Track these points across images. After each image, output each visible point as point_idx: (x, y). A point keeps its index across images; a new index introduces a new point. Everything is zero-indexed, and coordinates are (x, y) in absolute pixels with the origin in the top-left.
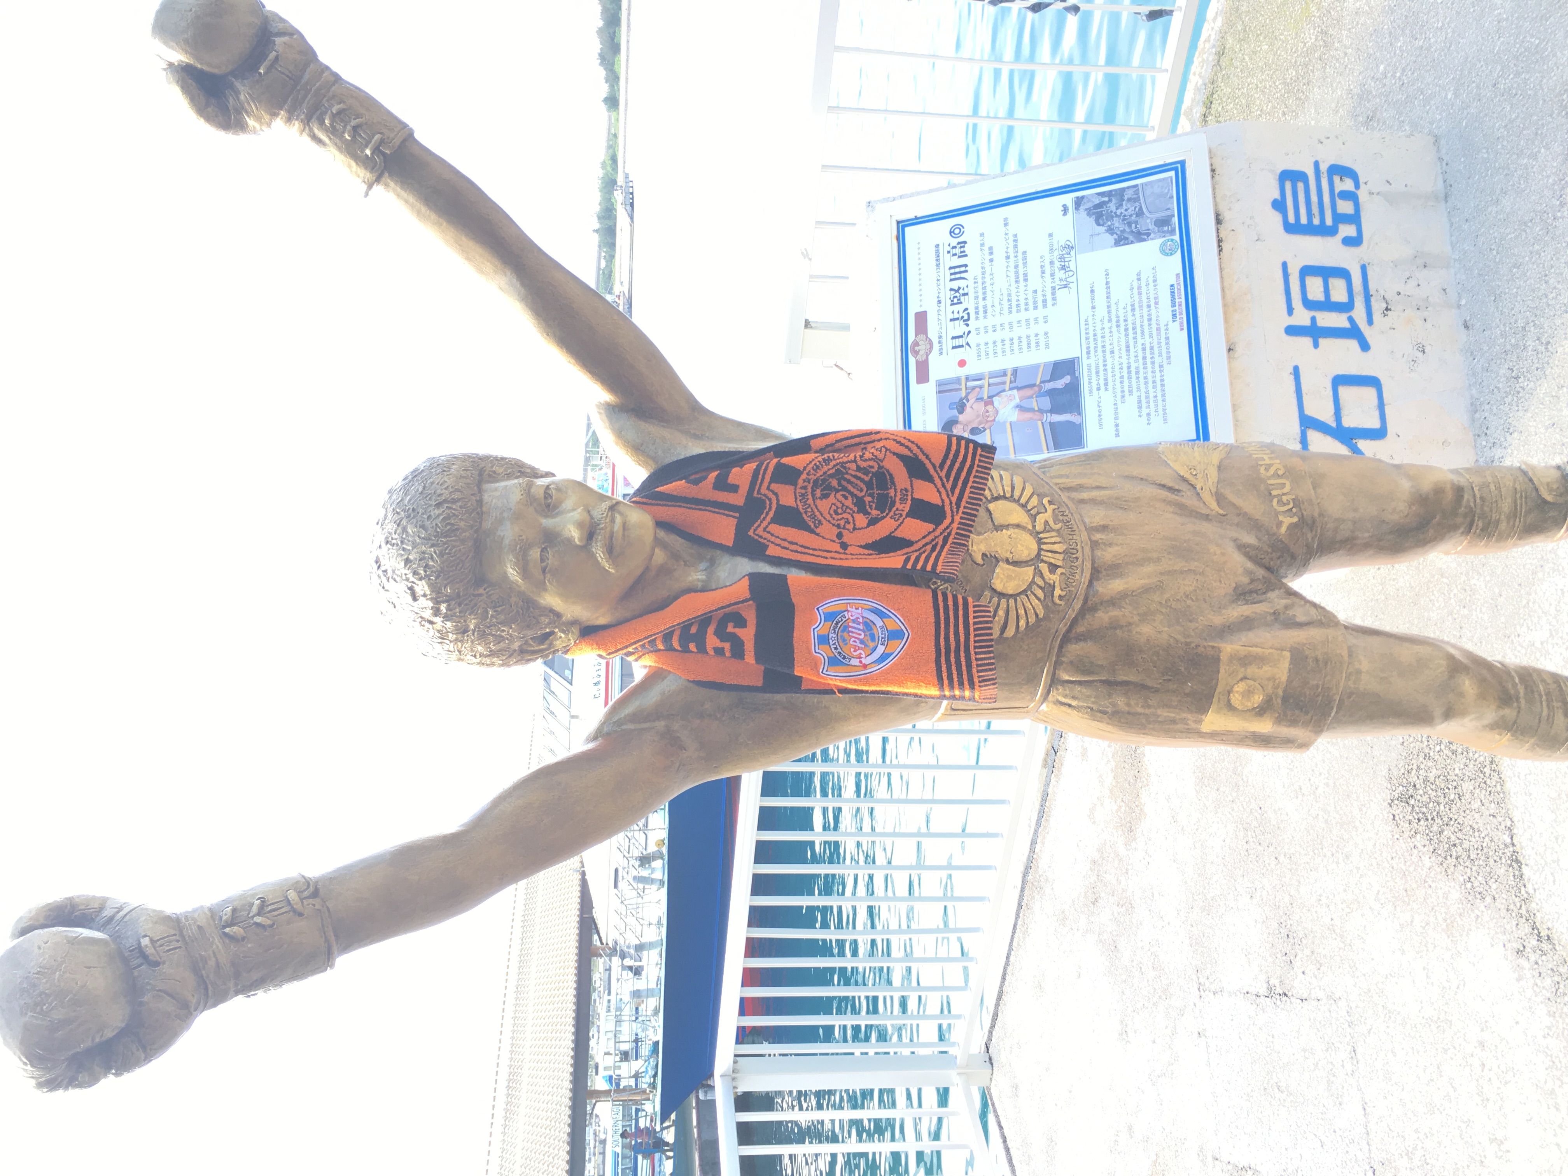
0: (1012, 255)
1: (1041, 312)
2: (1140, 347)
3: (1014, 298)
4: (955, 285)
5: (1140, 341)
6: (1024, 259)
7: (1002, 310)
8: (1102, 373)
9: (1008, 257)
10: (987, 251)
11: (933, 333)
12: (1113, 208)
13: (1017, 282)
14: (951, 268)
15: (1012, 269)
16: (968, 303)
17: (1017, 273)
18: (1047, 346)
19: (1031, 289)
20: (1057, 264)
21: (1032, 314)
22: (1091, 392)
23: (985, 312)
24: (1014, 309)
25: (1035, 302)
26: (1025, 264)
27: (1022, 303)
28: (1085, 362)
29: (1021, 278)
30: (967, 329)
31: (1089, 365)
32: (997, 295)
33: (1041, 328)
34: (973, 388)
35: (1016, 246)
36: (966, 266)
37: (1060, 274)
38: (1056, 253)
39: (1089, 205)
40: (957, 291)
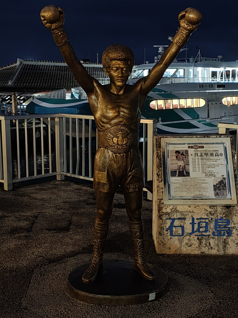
0: (214, 165)
1: (201, 170)
2: (191, 188)
3: (205, 165)
4: (209, 154)
5: (192, 188)
6: (213, 168)
7: (203, 163)
8: (186, 181)
9: (214, 164)
10: (216, 160)
11: (199, 149)
12: (222, 185)
13: (208, 166)
14: (213, 153)
15: (211, 165)
16: (205, 157)
17: (210, 166)
18: (193, 171)
19: (206, 169)
20: (211, 174)
21: (201, 168)
22: (182, 179)
23: (202, 160)
24: (202, 165)
25: (203, 169)
26: (212, 168)
27: (203, 167)
28: (189, 178)
29: (209, 167)
30: (199, 156)
31: (188, 179)
32: (206, 162)
33: (197, 170)
34: (186, 157)
35: (216, 166)
36: (213, 156)
37: (209, 174)
38: (214, 174)
39: (223, 180)
40: (208, 154)
